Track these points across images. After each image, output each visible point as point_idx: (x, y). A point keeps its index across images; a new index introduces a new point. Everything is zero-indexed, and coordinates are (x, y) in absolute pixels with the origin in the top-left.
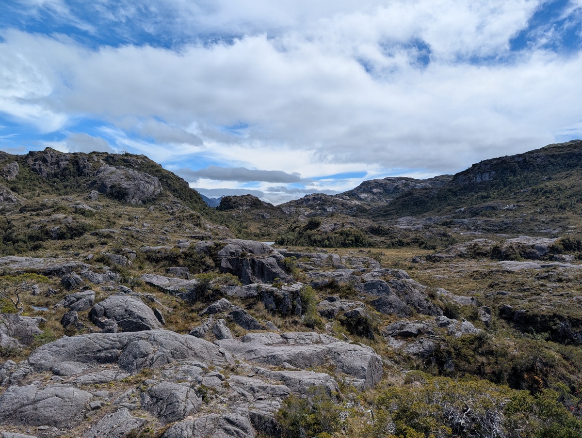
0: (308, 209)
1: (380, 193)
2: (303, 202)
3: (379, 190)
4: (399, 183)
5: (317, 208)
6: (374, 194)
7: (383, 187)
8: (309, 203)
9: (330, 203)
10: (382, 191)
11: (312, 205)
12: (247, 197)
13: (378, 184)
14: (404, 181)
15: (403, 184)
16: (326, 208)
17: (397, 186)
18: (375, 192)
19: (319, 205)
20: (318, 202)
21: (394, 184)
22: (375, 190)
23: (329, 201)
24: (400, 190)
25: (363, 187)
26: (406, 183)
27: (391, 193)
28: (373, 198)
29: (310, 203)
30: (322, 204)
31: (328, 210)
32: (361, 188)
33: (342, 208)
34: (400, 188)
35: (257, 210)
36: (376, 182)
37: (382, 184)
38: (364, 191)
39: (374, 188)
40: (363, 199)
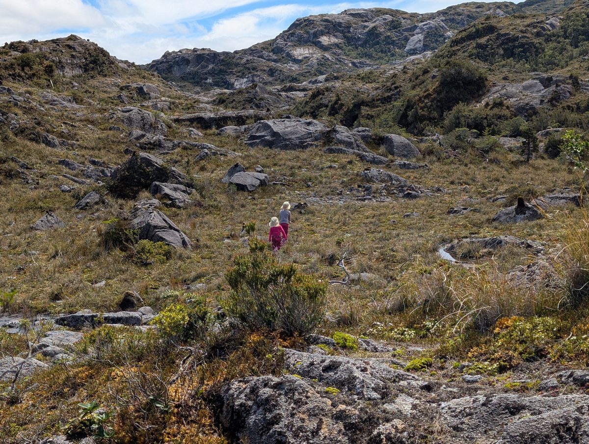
0: (186, 83)
1: (337, 45)
2: (171, 67)
3: (334, 40)
4: (378, 22)
5: (210, 81)
6: (325, 48)
7: (343, 32)
8: (188, 70)
9: (239, 69)
10: (340, 41)
11: (196, 73)
12: (71, 43)
13: (331, 25)
14: (389, 18)
15: (386, 24)
16: (232, 80)
17: (375, 28)
18: (325, 43)
19: (212, 73)
20: (211, 66)
21: (366, 24)
22: (325, 40)
23: (237, 65)
24: (382, 37)
25: (298, 32)
26: (393, 21)
27: (362, 46)
28: (324, 57)
29: (190, 69)
30: (221, 70)
31: (237, 85)
32: (292, 34)
33: (270, 79)
34: (381, 34)
35: (101, 79)
36: (326, 21)
37: (340, 24)
38: (302, 42)
39: (322, 33)
40: (301, 61)
